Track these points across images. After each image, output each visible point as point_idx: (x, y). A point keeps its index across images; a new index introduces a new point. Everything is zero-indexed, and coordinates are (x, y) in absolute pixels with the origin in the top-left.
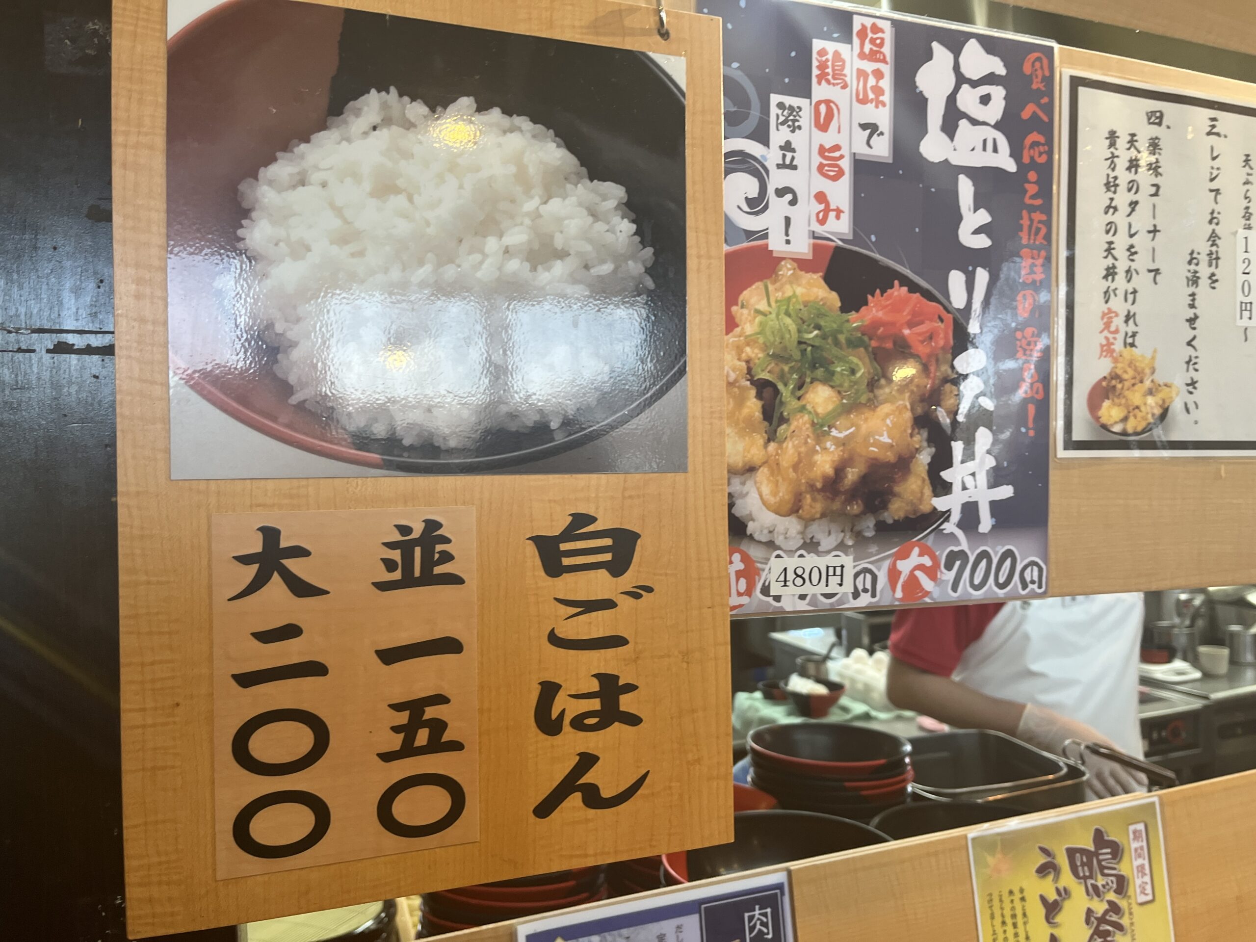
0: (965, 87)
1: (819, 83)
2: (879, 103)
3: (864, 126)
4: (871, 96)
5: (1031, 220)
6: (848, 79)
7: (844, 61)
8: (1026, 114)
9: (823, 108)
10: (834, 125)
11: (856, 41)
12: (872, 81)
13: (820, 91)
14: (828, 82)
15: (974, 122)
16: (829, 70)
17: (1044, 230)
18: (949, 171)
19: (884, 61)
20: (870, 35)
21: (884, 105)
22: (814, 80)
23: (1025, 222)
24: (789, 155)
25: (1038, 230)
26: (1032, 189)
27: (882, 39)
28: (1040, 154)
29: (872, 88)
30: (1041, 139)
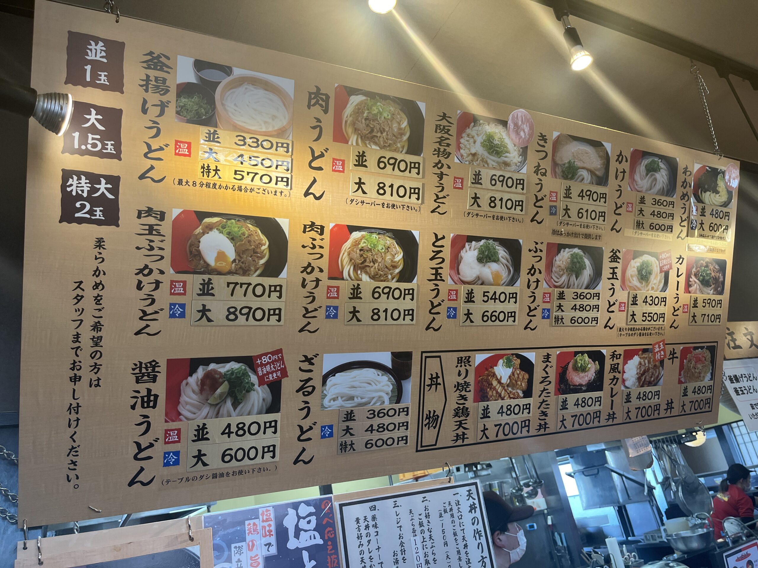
0: (301, 520)
1: (249, 535)
2: (270, 535)
3: (266, 545)
4: (268, 533)
5: (331, 559)
6: (259, 531)
7: (257, 525)
8: (324, 523)
9: (251, 544)
10: (255, 548)
11: (261, 517)
12: (267, 528)
13: (249, 538)
14: (252, 534)
15: (306, 531)
16: (252, 530)
17: (336, 561)
18: (299, 551)
19: (272, 520)
20: (265, 513)
21: (272, 535)
22: (247, 534)
23: (329, 560)
24: (239, 564)
25: (334, 562)
26: (330, 548)
27: (270, 513)
28: (331, 534)
29: (268, 531)
30: (331, 529)
